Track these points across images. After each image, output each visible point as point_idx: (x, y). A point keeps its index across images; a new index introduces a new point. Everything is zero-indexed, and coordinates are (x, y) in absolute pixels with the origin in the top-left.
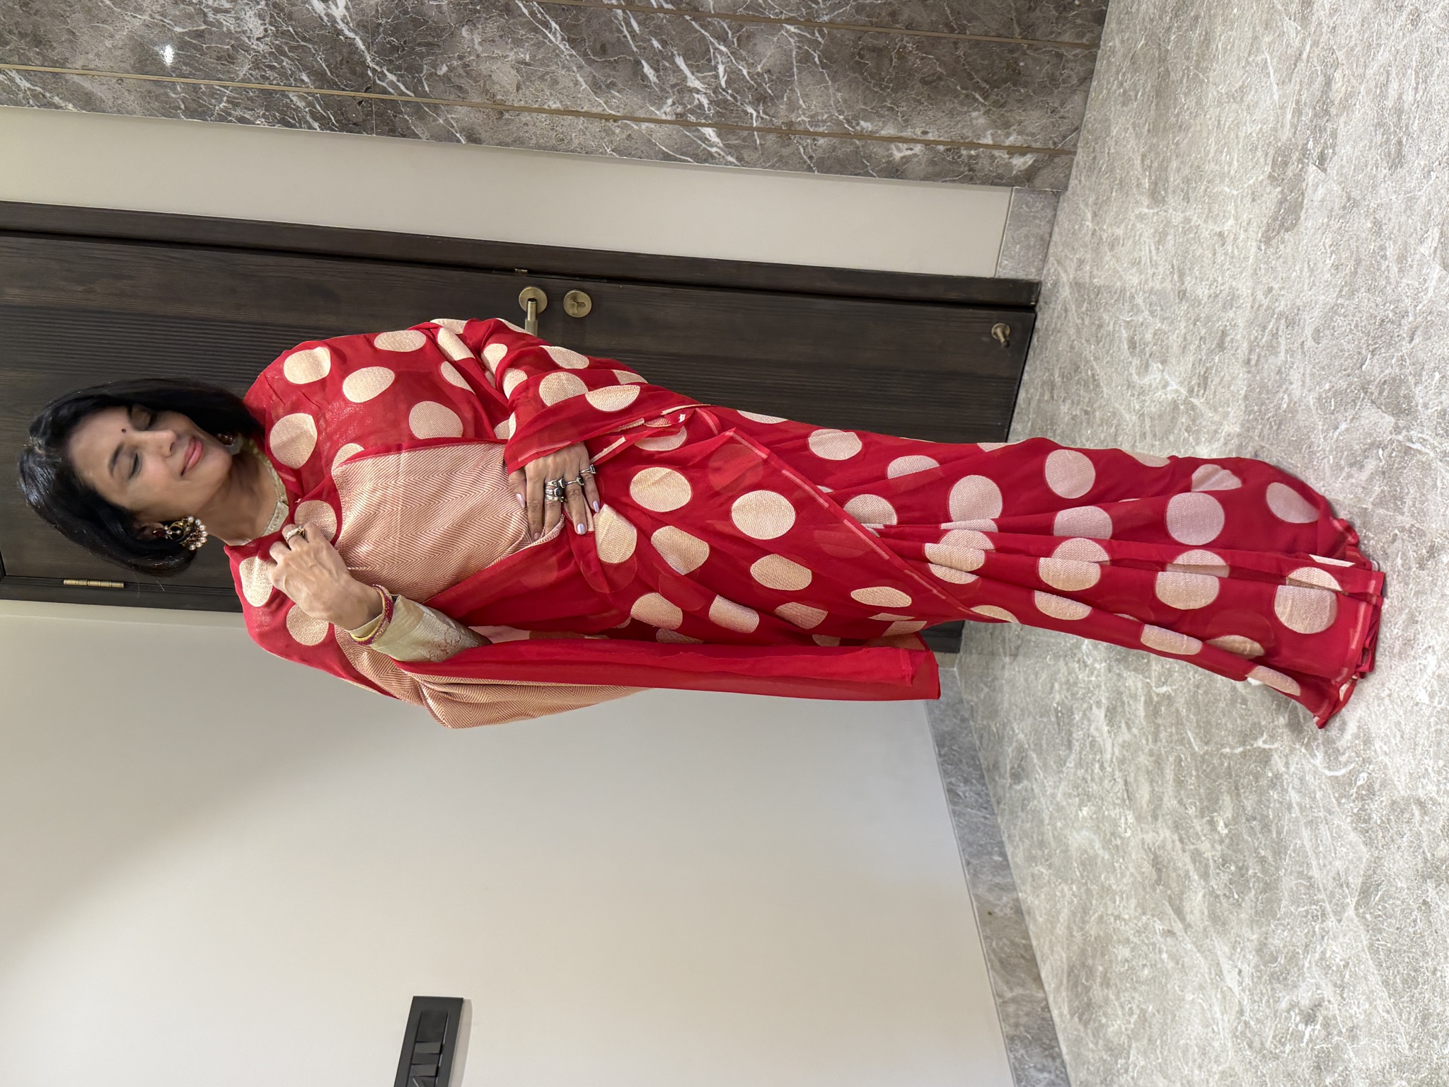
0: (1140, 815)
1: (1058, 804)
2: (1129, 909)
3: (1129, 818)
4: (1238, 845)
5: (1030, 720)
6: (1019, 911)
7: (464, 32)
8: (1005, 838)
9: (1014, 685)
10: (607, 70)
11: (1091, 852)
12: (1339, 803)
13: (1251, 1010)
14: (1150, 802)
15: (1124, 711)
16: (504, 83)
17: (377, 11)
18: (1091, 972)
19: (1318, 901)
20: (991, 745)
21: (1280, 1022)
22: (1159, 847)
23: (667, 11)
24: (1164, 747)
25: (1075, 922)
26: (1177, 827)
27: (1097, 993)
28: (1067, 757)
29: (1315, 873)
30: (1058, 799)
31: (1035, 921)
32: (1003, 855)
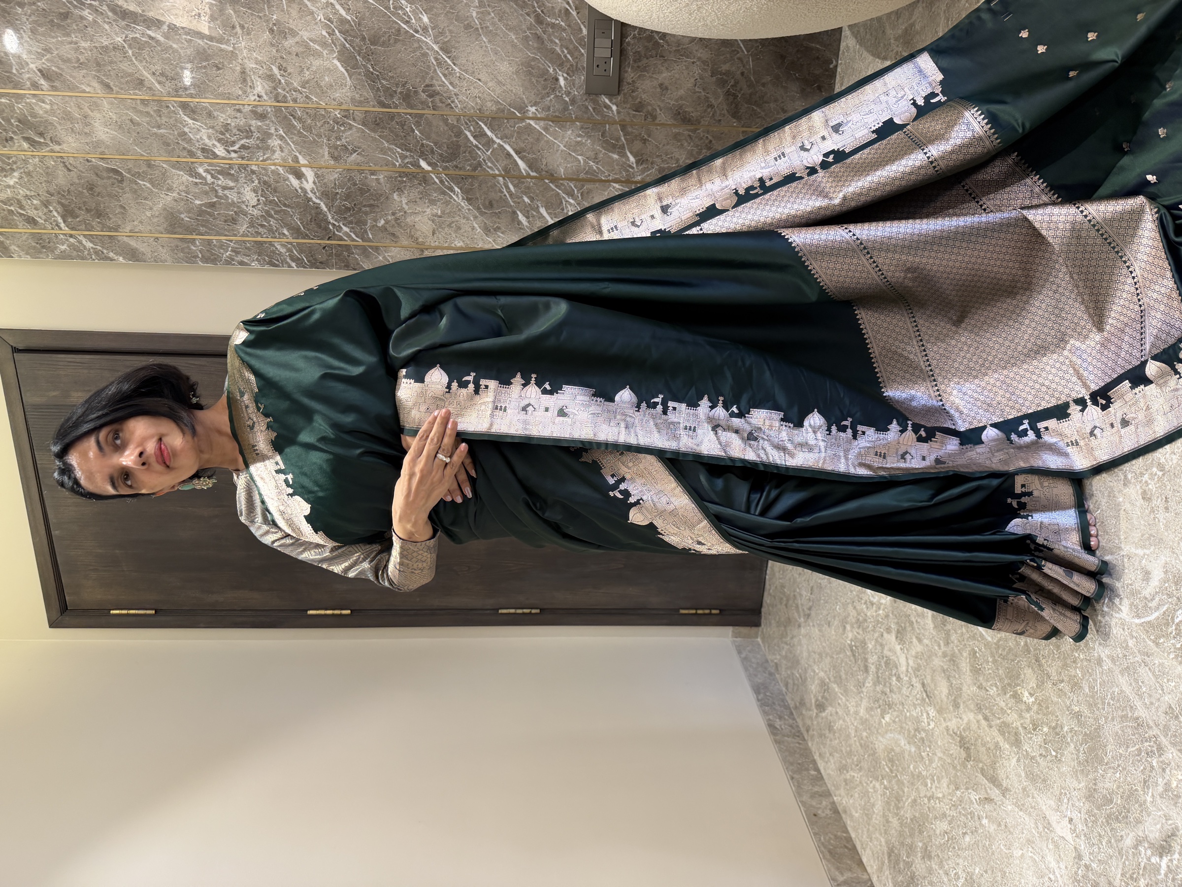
0: (941, 708)
1: (861, 718)
2: (942, 788)
3: (930, 713)
4: (1047, 708)
5: (828, 660)
6: (836, 811)
7: (395, 196)
8: (816, 757)
9: (810, 637)
10: (494, 219)
11: (897, 750)
12: (1157, 644)
13: (1090, 853)
14: (949, 694)
15: (913, 629)
16: (424, 230)
17: (335, 184)
18: (911, 848)
19: (1150, 738)
20: (795, 688)
21: (1127, 859)
22: (964, 729)
23: (532, 178)
24: (957, 646)
25: (889, 810)
26: (979, 708)
27: (919, 866)
28: (865, 679)
29: (1141, 712)
30: (861, 714)
31: (851, 816)
32: (817, 770)
